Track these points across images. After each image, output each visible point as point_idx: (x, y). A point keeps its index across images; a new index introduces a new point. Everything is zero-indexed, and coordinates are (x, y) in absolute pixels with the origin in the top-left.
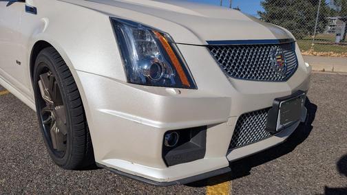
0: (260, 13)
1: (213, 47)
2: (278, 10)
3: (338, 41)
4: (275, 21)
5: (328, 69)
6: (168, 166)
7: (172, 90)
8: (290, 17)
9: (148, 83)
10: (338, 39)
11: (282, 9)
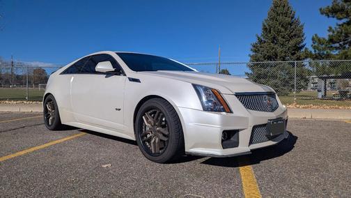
0: (247, 74)
1: (237, 95)
2: (263, 71)
3: (320, 97)
4: (262, 80)
5: (308, 117)
6: (224, 148)
7: (224, 113)
8: (275, 77)
9: (212, 110)
10: (320, 95)
11: (267, 70)
